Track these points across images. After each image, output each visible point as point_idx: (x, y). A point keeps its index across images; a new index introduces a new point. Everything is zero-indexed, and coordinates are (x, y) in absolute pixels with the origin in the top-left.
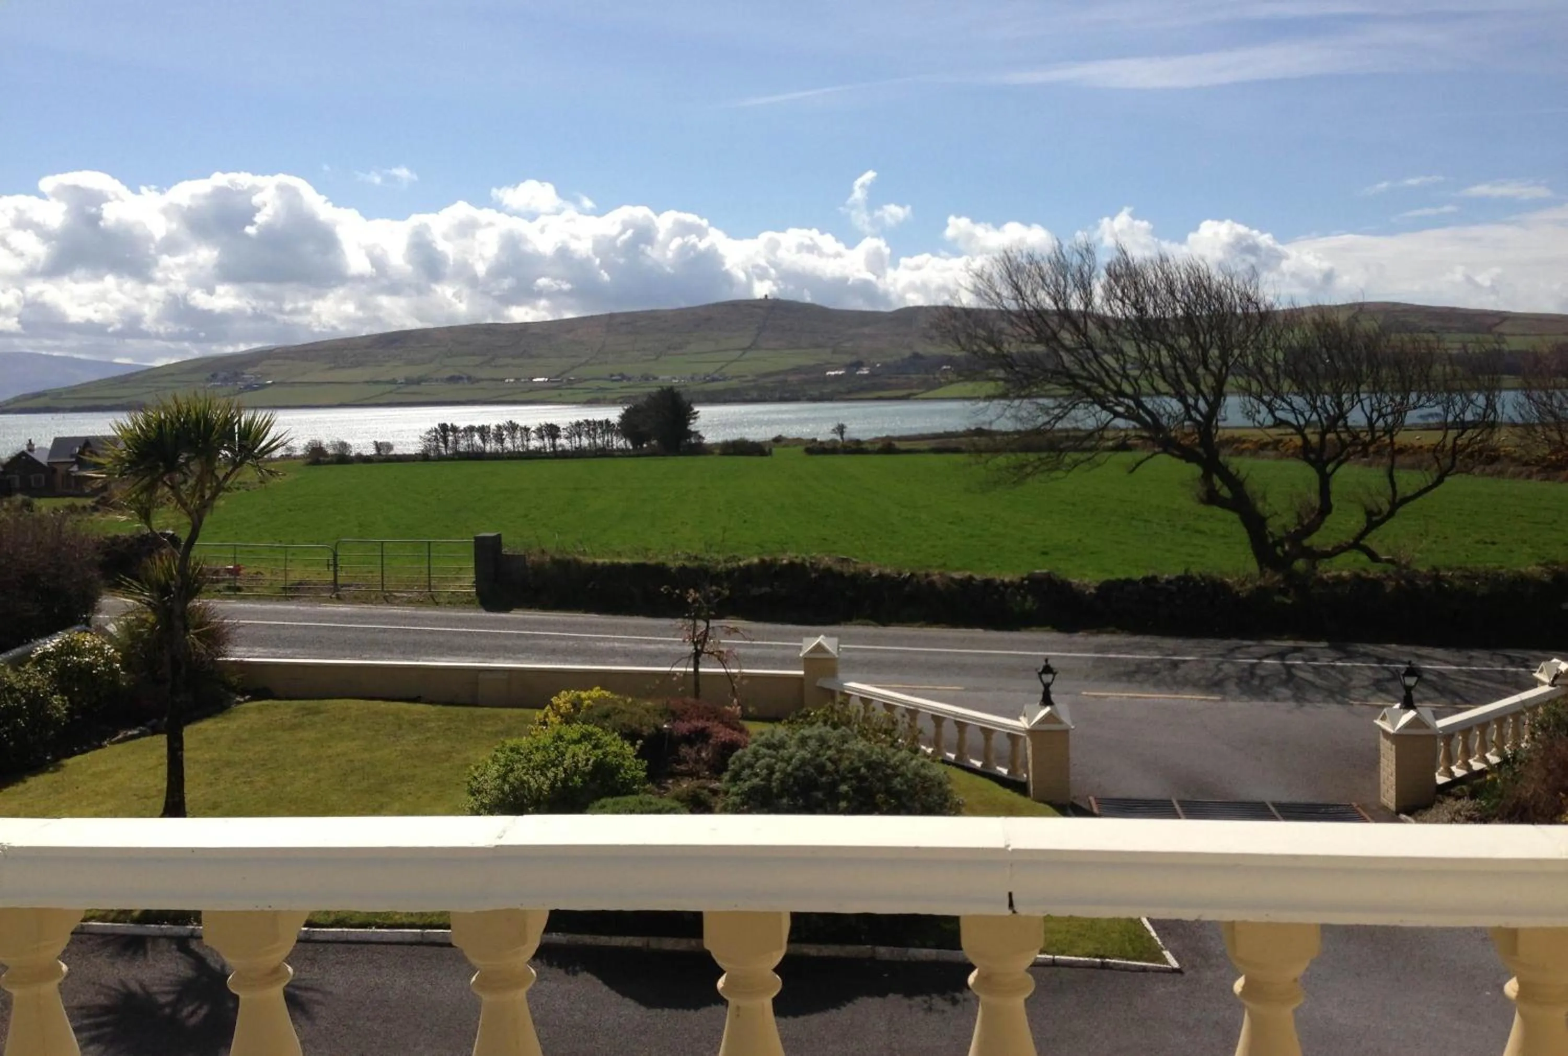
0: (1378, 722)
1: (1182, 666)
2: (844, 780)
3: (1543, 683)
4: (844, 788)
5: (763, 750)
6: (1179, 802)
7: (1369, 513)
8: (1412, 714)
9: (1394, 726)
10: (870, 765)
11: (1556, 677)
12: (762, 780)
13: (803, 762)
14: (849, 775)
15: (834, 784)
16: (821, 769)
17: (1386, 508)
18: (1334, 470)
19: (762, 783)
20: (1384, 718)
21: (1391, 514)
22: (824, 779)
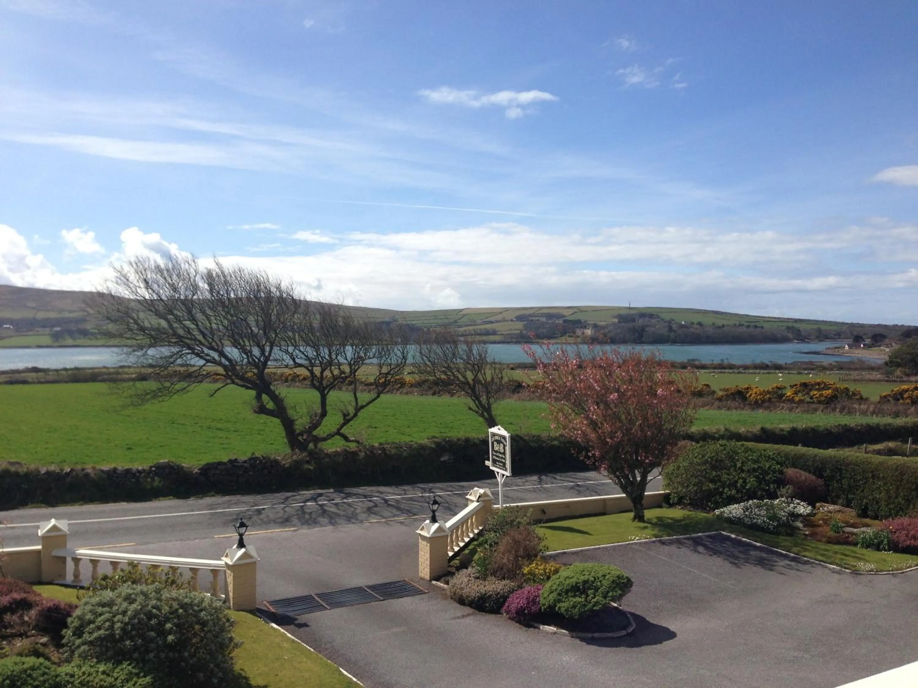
0: (418, 531)
1: (263, 512)
2: (167, 620)
3: (472, 501)
4: (168, 626)
5: (100, 610)
6: (316, 595)
7: (345, 416)
8: (436, 525)
9: (429, 533)
10: (183, 606)
11: (479, 497)
12: (106, 630)
13: (136, 613)
14: (172, 616)
15: (161, 624)
16: (150, 615)
17: (352, 411)
18: (328, 392)
19: (107, 632)
20: (422, 529)
21: (355, 415)
22: (152, 622)
